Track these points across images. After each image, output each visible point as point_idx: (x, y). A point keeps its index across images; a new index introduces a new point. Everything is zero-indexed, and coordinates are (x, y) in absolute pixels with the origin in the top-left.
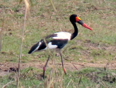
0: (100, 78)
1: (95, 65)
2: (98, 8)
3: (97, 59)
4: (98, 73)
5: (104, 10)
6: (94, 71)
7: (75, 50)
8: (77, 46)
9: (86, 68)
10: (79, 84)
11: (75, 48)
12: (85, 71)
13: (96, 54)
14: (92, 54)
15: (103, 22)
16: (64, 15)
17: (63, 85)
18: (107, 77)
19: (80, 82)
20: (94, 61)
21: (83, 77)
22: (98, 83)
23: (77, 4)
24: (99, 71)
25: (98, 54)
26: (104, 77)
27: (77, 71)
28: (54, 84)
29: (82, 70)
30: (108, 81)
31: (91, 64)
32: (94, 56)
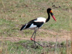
0: (29, 46)
1: (26, 39)
2: (28, 6)
3: (28, 35)
4: (28, 43)
5: (32, 7)
6: (25, 42)
7: (15, 30)
9: (21, 40)
10: (17, 50)
11: (15, 29)
12: (20, 42)
13: (27, 32)
14: (25, 32)
15: (31, 14)
16: (8, 10)
17: (8, 50)
18: (33, 46)
19: (17, 48)
21: (19, 46)
22: (28, 49)
24: (28, 42)
25: (28, 33)
26: (31, 46)
27: (16, 42)
28: (3, 50)
29: (18, 42)
30: (34, 48)
31: (24, 38)
32: (26, 34)
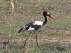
0: (55, 48)
1: (52, 41)
3: (53, 37)
4: (54, 45)
5: (57, 9)
6: (51, 44)
7: (41, 32)
8: (42, 30)
9: (47, 43)
11: (41, 31)
12: (46, 44)
15: (56, 16)
16: (34, 12)
18: (59, 47)
20: (52, 38)
22: (54, 51)
23: (42, 6)
25: (54, 35)
26: (57, 47)
31: (50, 40)
32: (52, 36)
